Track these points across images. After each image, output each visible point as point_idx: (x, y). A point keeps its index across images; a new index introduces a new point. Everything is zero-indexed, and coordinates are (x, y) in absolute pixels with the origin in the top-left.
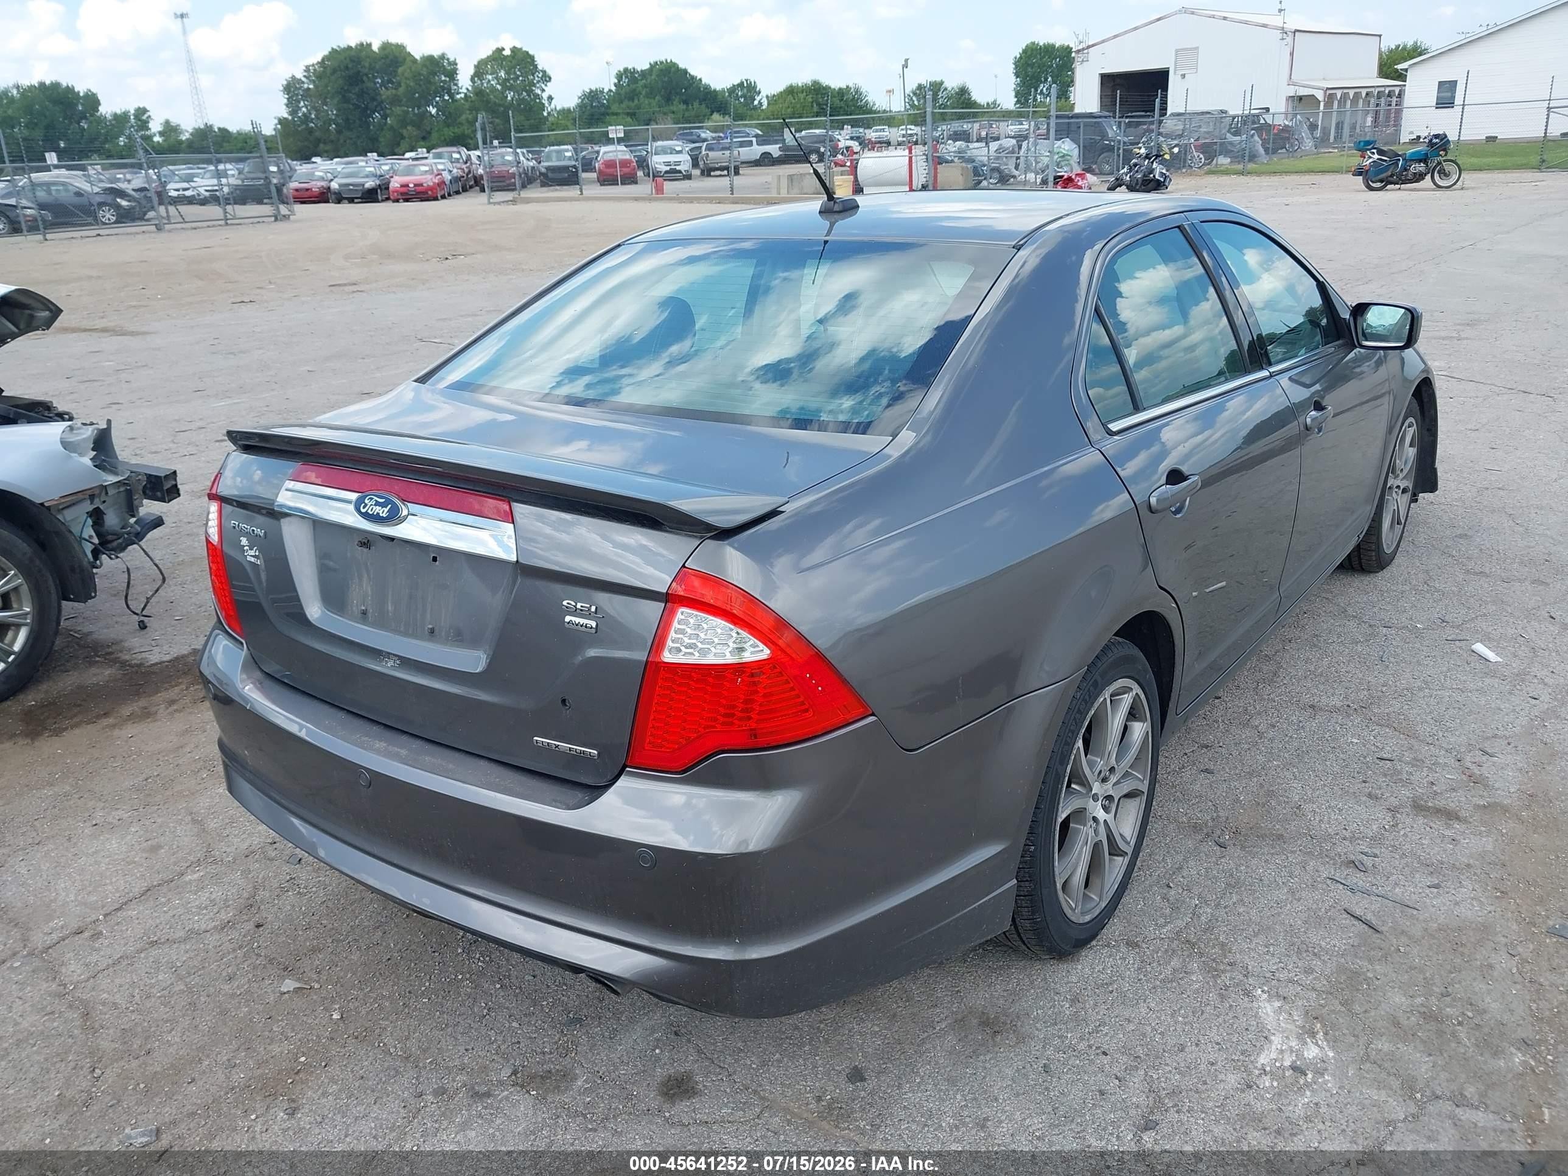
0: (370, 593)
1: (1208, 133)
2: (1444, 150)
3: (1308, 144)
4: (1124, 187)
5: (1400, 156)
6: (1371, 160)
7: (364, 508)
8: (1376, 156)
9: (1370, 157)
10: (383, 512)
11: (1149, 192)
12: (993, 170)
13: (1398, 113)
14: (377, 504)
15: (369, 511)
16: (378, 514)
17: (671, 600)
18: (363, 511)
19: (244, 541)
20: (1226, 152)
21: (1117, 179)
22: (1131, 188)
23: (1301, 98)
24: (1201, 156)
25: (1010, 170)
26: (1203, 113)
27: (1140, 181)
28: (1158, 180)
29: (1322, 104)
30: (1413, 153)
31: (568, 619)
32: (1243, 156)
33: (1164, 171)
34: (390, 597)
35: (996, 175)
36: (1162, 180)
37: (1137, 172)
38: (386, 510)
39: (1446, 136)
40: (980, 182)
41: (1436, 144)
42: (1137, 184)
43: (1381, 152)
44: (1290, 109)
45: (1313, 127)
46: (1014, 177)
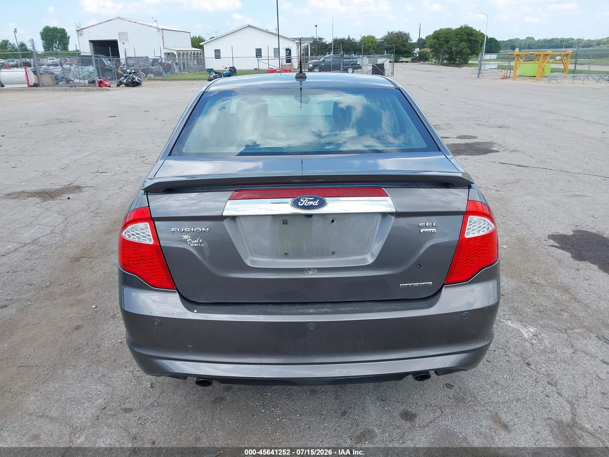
1: (143, 65)
2: (235, 72)
3: (177, 70)
4: (123, 85)
5: (221, 74)
6: (213, 76)
7: (300, 204)
8: (214, 74)
9: (212, 75)
10: (316, 203)
11: (134, 87)
12: (63, 78)
13: (204, 60)
14: (309, 200)
15: (305, 204)
16: (313, 205)
17: (467, 214)
20: (151, 73)
21: (120, 82)
22: (127, 85)
23: (169, 54)
24: (144, 74)
25: (70, 78)
26: (139, 57)
27: (130, 82)
28: (137, 82)
29: (177, 56)
30: (226, 73)
31: (422, 231)
32: (158, 74)
33: (139, 79)
35: (64, 80)
36: (139, 82)
37: (128, 79)
38: (317, 202)
39: (235, 68)
40: (58, 82)
41: (232, 70)
42: (129, 83)
43: (216, 73)
44: (166, 58)
45: (177, 64)
46: (72, 81)
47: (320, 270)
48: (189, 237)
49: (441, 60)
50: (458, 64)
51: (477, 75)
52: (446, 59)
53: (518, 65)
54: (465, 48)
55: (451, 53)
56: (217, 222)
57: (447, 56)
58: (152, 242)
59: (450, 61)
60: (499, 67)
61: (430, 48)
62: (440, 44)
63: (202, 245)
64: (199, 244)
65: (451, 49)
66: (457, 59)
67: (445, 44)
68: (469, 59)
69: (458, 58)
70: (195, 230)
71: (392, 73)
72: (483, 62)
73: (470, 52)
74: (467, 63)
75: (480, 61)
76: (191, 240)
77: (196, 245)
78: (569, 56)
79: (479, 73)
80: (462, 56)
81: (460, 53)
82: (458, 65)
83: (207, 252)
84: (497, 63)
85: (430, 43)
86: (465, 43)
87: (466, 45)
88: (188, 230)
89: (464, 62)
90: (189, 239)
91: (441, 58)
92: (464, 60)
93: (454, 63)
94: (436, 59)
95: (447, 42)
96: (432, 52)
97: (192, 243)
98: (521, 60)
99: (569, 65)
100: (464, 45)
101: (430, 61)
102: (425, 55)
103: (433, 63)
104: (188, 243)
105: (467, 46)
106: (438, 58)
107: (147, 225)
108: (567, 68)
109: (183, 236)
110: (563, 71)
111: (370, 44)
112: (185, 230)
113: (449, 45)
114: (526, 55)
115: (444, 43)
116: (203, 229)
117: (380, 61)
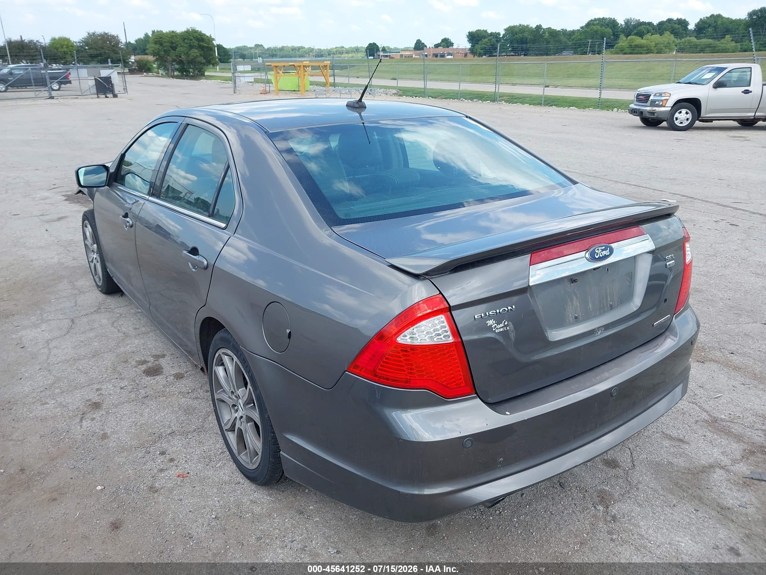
0: (579, 305)
7: (597, 255)
14: (603, 250)
15: (601, 256)
16: (605, 255)
18: (597, 257)
19: (490, 322)
31: (668, 264)
34: (590, 302)
38: (608, 251)
47: (607, 327)
48: (494, 321)
49: (170, 71)
50: (192, 76)
51: (232, 90)
52: (177, 70)
53: (278, 78)
54: (197, 56)
55: (181, 62)
56: (521, 296)
57: (177, 66)
58: (451, 340)
59: (182, 73)
60: (257, 81)
61: (154, 56)
62: (165, 51)
63: (508, 328)
64: (505, 328)
65: (180, 57)
66: (191, 70)
67: (172, 51)
68: (205, 70)
69: (191, 68)
70: (501, 311)
71: (125, 89)
72: (236, 74)
73: (204, 61)
74: (204, 75)
75: (233, 73)
76: (496, 325)
77: (502, 330)
78: (328, 67)
79: (235, 87)
80: (195, 66)
81: (192, 62)
82: (193, 78)
83: (512, 335)
84: (253, 74)
85: (153, 49)
86: (196, 51)
87: (198, 52)
88: (493, 312)
89: (199, 75)
90: (494, 324)
91: (170, 69)
92: (199, 72)
93: (188, 75)
94: (164, 69)
95: (174, 49)
96: (156, 60)
97: (497, 329)
98: (281, 72)
99: (330, 78)
100: (194, 52)
101: (154, 72)
102: (146, 64)
103: (160, 75)
104: (494, 330)
105: (200, 54)
106: (166, 69)
107: (442, 318)
108: (328, 80)
109: (487, 322)
110: (324, 85)
111: (66, 50)
112: (490, 313)
113: (177, 52)
114: (284, 66)
115: (170, 49)
116: (509, 308)
117: (104, 73)
